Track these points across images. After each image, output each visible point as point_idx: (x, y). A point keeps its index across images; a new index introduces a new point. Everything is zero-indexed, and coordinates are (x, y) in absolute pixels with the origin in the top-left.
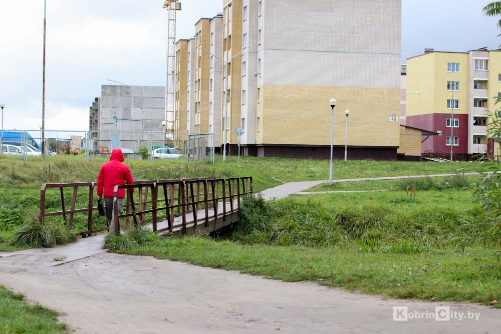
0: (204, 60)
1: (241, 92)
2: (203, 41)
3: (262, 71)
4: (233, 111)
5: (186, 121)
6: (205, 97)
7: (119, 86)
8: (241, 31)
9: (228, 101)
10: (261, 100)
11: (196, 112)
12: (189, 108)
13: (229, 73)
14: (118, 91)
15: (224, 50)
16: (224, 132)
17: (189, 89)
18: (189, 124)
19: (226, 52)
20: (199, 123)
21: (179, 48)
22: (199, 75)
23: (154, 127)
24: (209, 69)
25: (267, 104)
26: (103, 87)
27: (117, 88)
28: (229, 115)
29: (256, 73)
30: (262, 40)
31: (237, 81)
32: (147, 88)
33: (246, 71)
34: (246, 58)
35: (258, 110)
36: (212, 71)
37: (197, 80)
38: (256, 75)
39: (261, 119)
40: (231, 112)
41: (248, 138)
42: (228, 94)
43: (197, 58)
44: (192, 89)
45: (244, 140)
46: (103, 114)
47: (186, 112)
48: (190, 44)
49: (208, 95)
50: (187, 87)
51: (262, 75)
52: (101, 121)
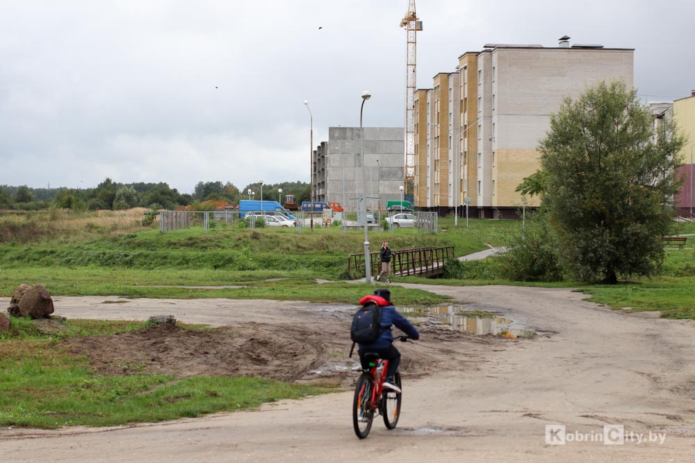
0: (442, 116)
1: (477, 155)
2: (441, 96)
3: (496, 135)
4: (470, 173)
5: (426, 177)
6: (445, 155)
7: (349, 128)
8: (477, 94)
9: (465, 164)
10: (495, 164)
11: (435, 170)
12: (429, 163)
13: (465, 136)
14: (349, 134)
15: (461, 112)
16: (462, 194)
17: (429, 142)
18: (429, 180)
19: (462, 114)
20: (439, 182)
21: (418, 98)
22: (438, 132)
23: (391, 176)
24: (447, 126)
25: (500, 169)
26: (331, 130)
27: (348, 130)
28: (466, 177)
29: (490, 137)
30: (496, 105)
31: (473, 144)
32: (382, 129)
33: (481, 134)
34: (481, 122)
35: (493, 172)
36: (451, 128)
37: (436, 136)
38: (491, 140)
39: (495, 182)
40: (468, 175)
41: (484, 201)
42: (465, 157)
43: (436, 113)
44: (431, 143)
45: (481, 203)
46: (332, 161)
47: (426, 167)
48: (429, 94)
49: (448, 152)
50: (427, 140)
51: (496, 139)
52: (329, 169)
